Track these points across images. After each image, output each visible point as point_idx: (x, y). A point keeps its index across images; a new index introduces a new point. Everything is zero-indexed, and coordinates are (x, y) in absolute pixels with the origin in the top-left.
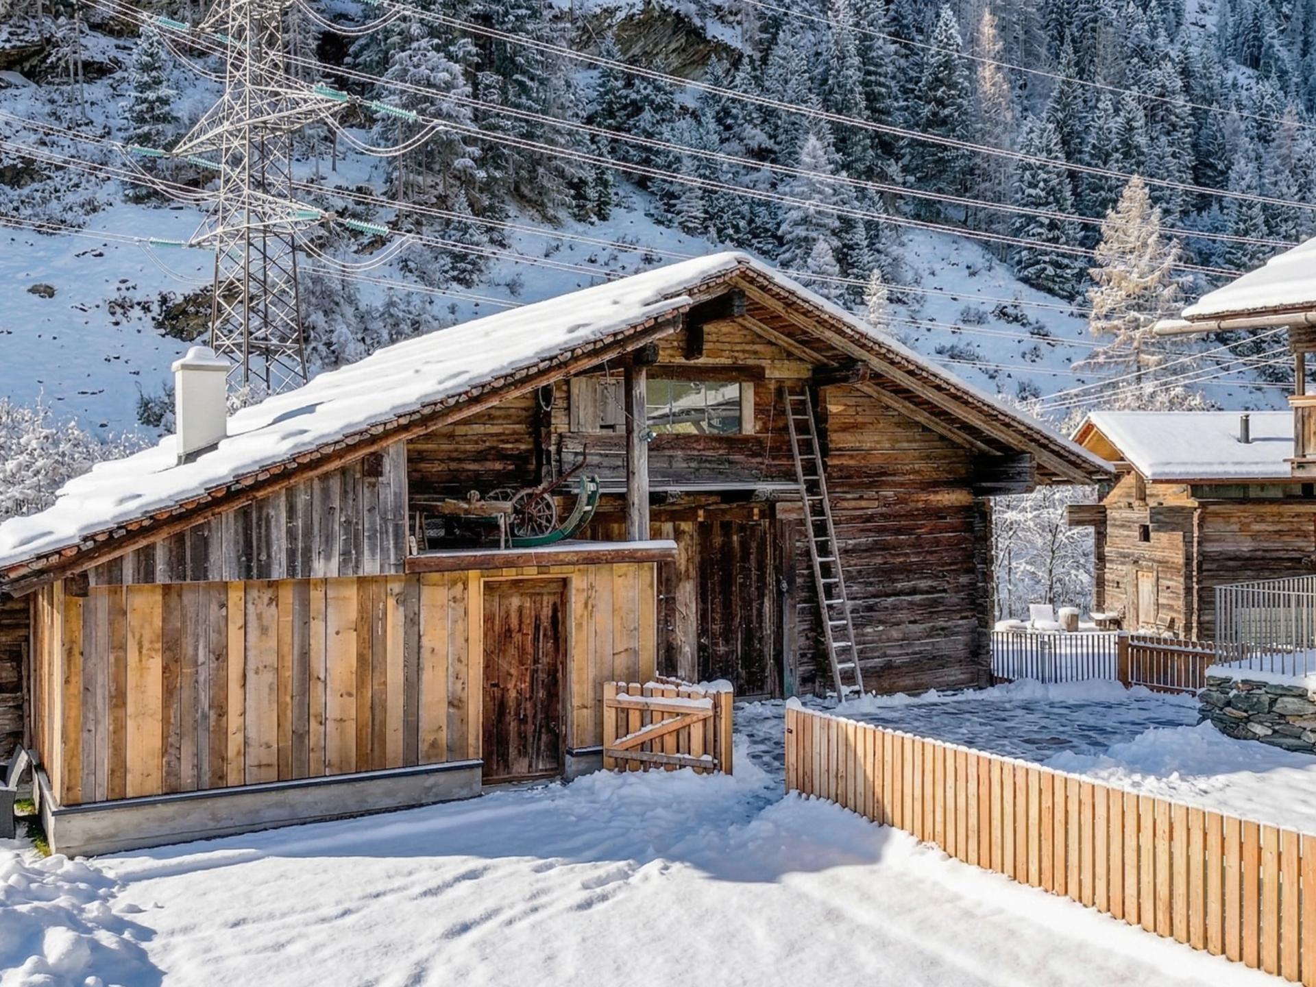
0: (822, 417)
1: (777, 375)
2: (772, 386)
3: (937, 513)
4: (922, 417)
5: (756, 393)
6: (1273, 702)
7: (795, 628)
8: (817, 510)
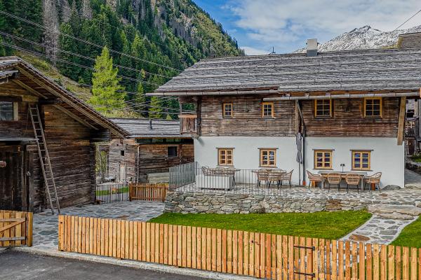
0: (42, 115)
1: (26, 100)
2: (24, 104)
3: (79, 148)
4: (74, 116)
5: (19, 106)
6: (185, 198)
7: (33, 188)
8: (42, 147)
